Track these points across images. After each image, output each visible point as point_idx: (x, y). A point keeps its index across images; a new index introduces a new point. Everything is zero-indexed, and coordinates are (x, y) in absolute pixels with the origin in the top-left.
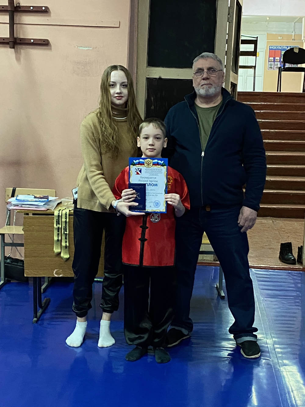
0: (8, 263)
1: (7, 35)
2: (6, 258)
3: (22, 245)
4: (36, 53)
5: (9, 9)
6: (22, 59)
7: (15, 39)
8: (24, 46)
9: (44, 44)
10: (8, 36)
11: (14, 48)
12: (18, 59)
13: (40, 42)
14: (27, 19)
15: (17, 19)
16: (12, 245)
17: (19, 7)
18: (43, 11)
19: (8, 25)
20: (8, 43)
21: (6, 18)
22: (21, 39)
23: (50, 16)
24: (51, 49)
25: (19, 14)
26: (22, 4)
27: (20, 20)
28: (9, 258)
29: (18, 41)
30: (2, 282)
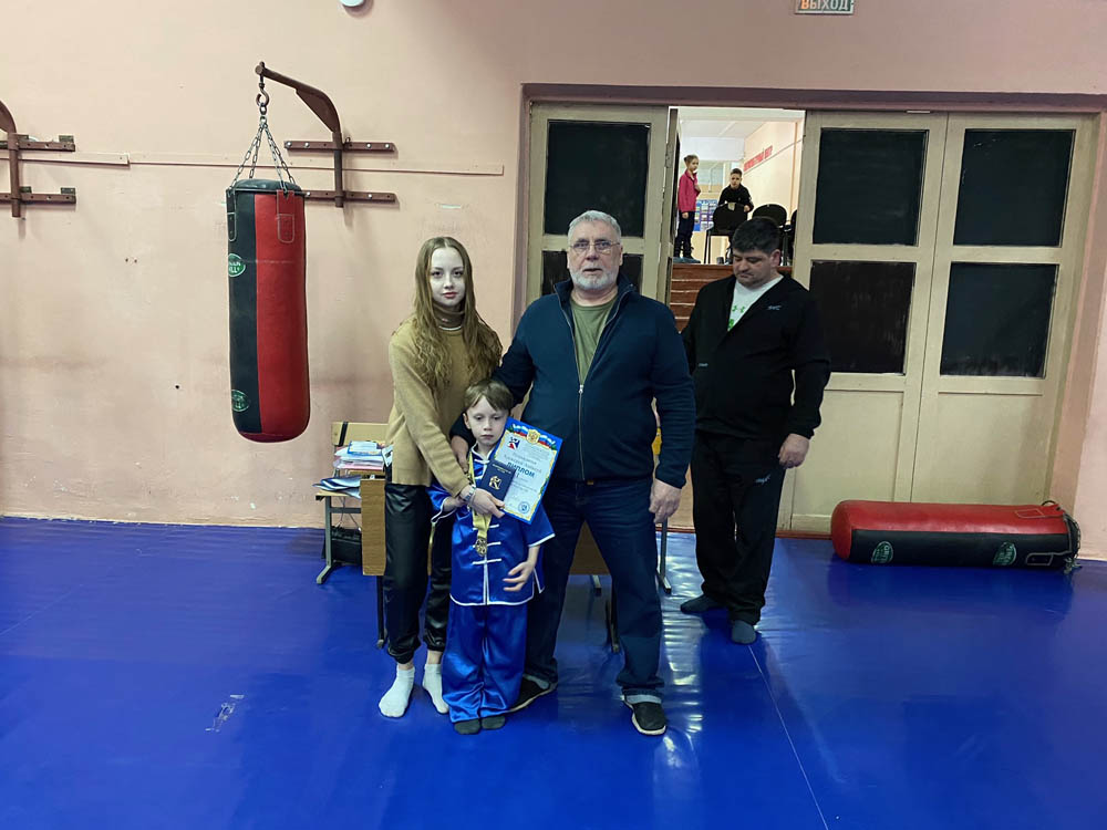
0: (337, 537)
1: (331, 187)
2: (332, 527)
3: (358, 511)
4: (376, 214)
5: (334, 147)
6: (355, 223)
7: (344, 192)
8: (358, 204)
9: (389, 200)
10: (334, 189)
11: (342, 206)
12: (349, 224)
13: (381, 198)
14: (362, 162)
15: (345, 165)
16: (343, 510)
17: (350, 144)
18: (387, 150)
19: (333, 172)
20: (333, 199)
21: (330, 161)
22: (353, 194)
23: (396, 157)
24: (398, 208)
25: (349, 154)
26: (354, 140)
27: (350, 163)
28: (340, 529)
29: (348, 196)
30: (328, 567)
